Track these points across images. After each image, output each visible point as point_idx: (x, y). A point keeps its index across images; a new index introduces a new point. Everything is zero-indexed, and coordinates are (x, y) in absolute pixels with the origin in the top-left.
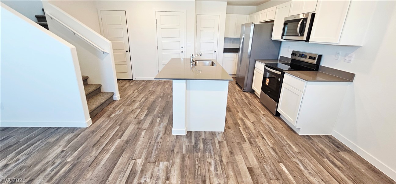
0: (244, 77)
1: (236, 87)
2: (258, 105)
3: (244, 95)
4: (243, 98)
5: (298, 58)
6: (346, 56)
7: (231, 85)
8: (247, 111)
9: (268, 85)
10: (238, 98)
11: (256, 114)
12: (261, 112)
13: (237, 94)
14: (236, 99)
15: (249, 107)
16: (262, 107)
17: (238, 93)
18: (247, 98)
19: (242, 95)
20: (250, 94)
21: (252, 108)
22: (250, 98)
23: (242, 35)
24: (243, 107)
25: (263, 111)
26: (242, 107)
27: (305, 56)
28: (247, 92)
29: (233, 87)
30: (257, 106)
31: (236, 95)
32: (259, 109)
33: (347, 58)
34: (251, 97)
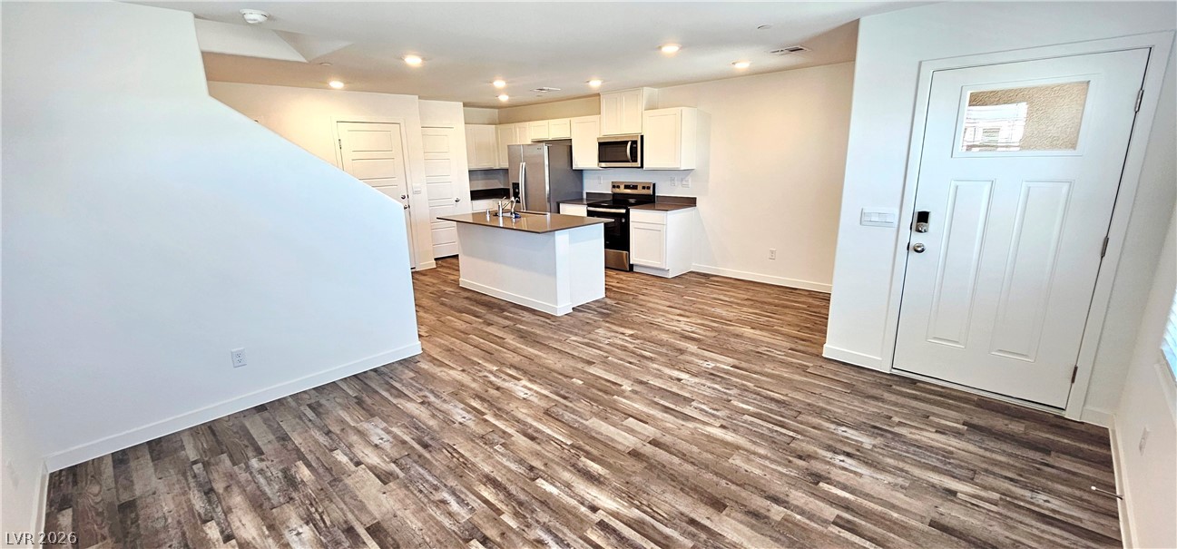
5: (622, 190)
6: (682, 180)
27: (635, 187)
33: (684, 183)
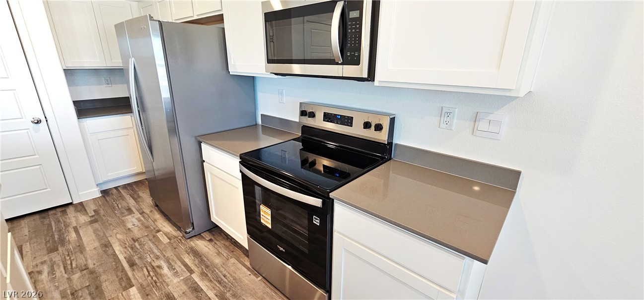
0: (174, 173)
1: (160, 226)
3: (195, 253)
4: (195, 277)
5: (318, 123)
7: (139, 220)
9: (270, 226)
10: (175, 285)
13: (168, 261)
17: (169, 254)
18: (206, 266)
20: (211, 240)
22: (217, 261)
23: (125, 58)
27: (347, 121)
28: (199, 236)
29: (147, 227)
33: (482, 125)
34: (219, 254)
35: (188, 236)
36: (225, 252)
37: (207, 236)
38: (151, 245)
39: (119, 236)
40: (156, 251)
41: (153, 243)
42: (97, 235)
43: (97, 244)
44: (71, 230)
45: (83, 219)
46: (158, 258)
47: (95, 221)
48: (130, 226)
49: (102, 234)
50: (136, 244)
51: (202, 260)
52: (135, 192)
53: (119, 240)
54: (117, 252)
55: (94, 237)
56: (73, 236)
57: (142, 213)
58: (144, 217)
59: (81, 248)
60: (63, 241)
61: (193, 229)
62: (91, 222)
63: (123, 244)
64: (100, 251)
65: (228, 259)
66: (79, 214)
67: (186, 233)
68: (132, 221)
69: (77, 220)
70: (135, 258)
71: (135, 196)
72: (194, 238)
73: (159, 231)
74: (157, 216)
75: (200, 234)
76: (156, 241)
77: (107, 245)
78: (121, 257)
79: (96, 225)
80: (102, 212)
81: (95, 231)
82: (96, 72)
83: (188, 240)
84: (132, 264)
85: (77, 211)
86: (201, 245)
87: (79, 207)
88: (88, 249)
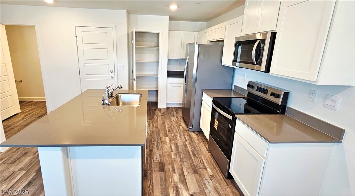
1: (181, 124)
2: (206, 156)
3: (190, 136)
4: (187, 143)
5: (255, 92)
6: (326, 98)
8: (187, 169)
9: (216, 129)
10: (180, 142)
11: (200, 175)
12: (208, 169)
13: (180, 135)
14: (177, 145)
15: (192, 161)
16: (211, 161)
17: (181, 133)
18: (192, 142)
19: (186, 137)
20: (197, 135)
21: (196, 162)
22: (197, 142)
24: (184, 160)
25: (210, 169)
26: (182, 161)
27: (265, 91)
29: (177, 123)
30: (203, 158)
31: (178, 137)
32: (206, 165)
33: (328, 102)
34: (198, 140)
35: (189, 130)
36: (200, 140)
37: (197, 133)
38: (177, 129)
39: (168, 122)
40: (177, 130)
41: (178, 128)
42: (162, 120)
43: (161, 122)
44: (156, 116)
45: (160, 114)
46: (177, 133)
47: (163, 116)
48: (172, 120)
49: (163, 120)
50: (172, 126)
51: (191, 139)
52: (177, 110)
53: (168, 123)
54: (166, 126)
55: (161, 119)
56: (156, 117)
57: (177, 118)
58: (177, 119)
59: (157, 122)
60: (153, 118)
61: (192, 128)
62: (161, 115)
63: (169, 125)
64: (162, 124)
65: (201, 143)
66: (159, 112)
67: (189, 128)
68: (173, 119)
69: (158, 113)
70: (171, 130)
71: (177, 112)
72: (191, 132)
73: (181, 125)
74: (182, 120)
75: (194, 131)
76: (179, 128)
77: (164, 124)
78: (167, 128)
79: (163, 117)
80: (165, 113)
81: (162, 118)
82: (177, 60)
83: (189, 132)
84: (169, 131)
85: (158, 111)
86: (193, 135)
87: (159, 110)
88: (159, 122)
